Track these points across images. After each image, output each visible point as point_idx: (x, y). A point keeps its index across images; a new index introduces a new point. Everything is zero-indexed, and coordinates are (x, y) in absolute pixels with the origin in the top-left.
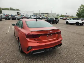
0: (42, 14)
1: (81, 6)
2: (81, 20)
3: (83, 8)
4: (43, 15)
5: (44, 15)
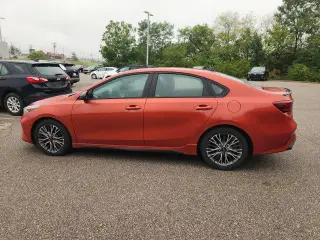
3: (116, 33)
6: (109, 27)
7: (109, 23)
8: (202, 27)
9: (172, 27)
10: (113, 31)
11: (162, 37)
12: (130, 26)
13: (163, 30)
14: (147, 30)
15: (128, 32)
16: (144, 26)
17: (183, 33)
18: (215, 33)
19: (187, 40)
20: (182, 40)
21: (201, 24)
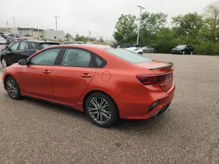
0: (20, 29)
1: (121, 18)
2: (135, 48)
3: (125, 22)
4: (24, 33)
5: (30, 34)
6: (120, 19)
7: (120, 16)
8: (192, 15)
9: (166, 16)
10: (123, 21)
11: (157, 24)
12: (135, 17)
13: (159, 18)
14: (146, 20)
15: (133, 21)
16: (144, 17)
17: (176, 20)
18: (204, 19)
19: (179, 25)
20: (174, 25)
21: (192, 13)
